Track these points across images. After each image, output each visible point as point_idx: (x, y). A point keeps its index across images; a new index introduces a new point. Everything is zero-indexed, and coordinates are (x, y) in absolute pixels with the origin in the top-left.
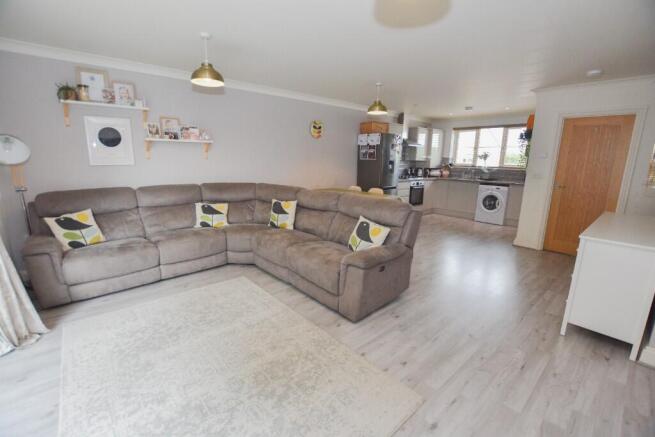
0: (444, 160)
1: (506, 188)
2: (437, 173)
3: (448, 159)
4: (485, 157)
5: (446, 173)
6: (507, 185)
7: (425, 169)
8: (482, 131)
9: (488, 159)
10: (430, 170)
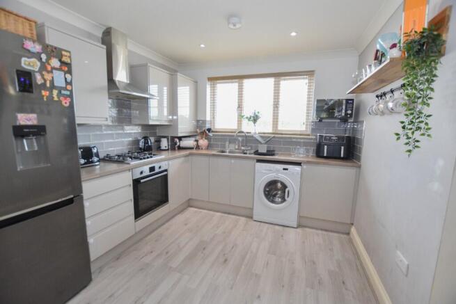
0: (199, 123)
1: (298, 168)
2: (189, 142)
3: (204, 122)
4: (255, 119)
5: (203, 142)
6: (299, 164)
7: (173, 138)
8: (246, 82)
9: (258, 122)
10: (180, 138)
